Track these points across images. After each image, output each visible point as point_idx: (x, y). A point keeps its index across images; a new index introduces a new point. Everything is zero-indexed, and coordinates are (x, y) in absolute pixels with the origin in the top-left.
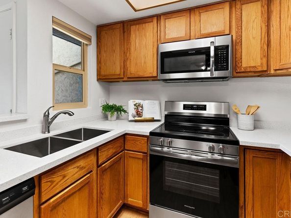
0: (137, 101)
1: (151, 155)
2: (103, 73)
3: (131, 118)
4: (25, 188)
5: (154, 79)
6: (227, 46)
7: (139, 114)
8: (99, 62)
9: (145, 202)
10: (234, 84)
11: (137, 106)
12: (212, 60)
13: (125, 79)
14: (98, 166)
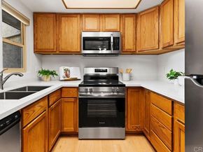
0: (66, 68)
1: (80, 98)
2: (39, 47)
3: (62, 79)
4: (16, 116)
5: (78, 53)
6: (119, 38)
7: (67, 76)
8: (35, 39)
9: (75, 128)
10: (120, 58)
11: (66, 71)
12: (112, 44)
13: (58, 52)
14: (49, 107)
